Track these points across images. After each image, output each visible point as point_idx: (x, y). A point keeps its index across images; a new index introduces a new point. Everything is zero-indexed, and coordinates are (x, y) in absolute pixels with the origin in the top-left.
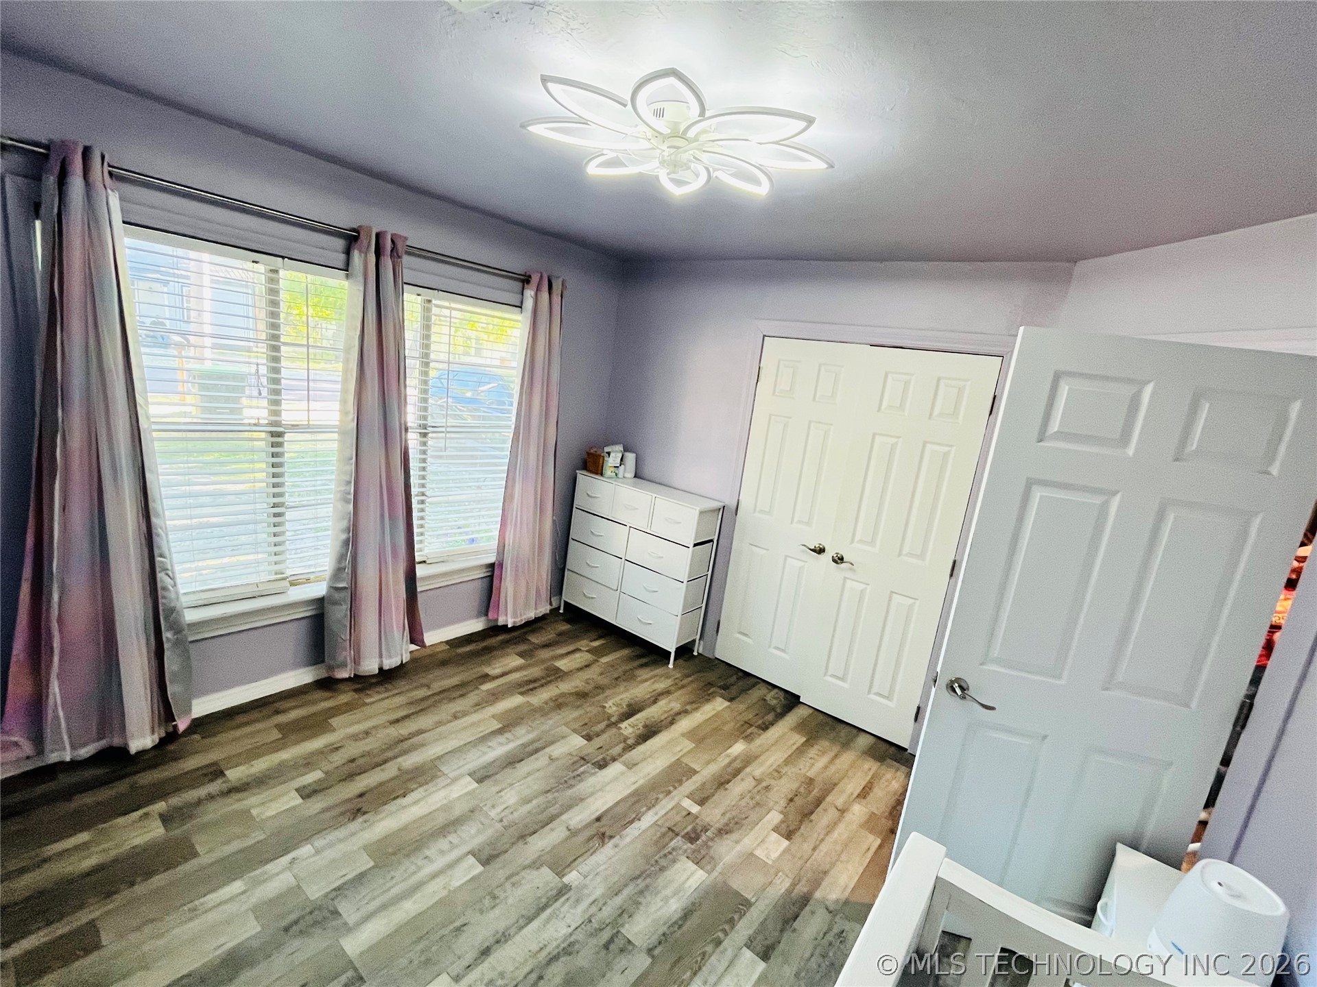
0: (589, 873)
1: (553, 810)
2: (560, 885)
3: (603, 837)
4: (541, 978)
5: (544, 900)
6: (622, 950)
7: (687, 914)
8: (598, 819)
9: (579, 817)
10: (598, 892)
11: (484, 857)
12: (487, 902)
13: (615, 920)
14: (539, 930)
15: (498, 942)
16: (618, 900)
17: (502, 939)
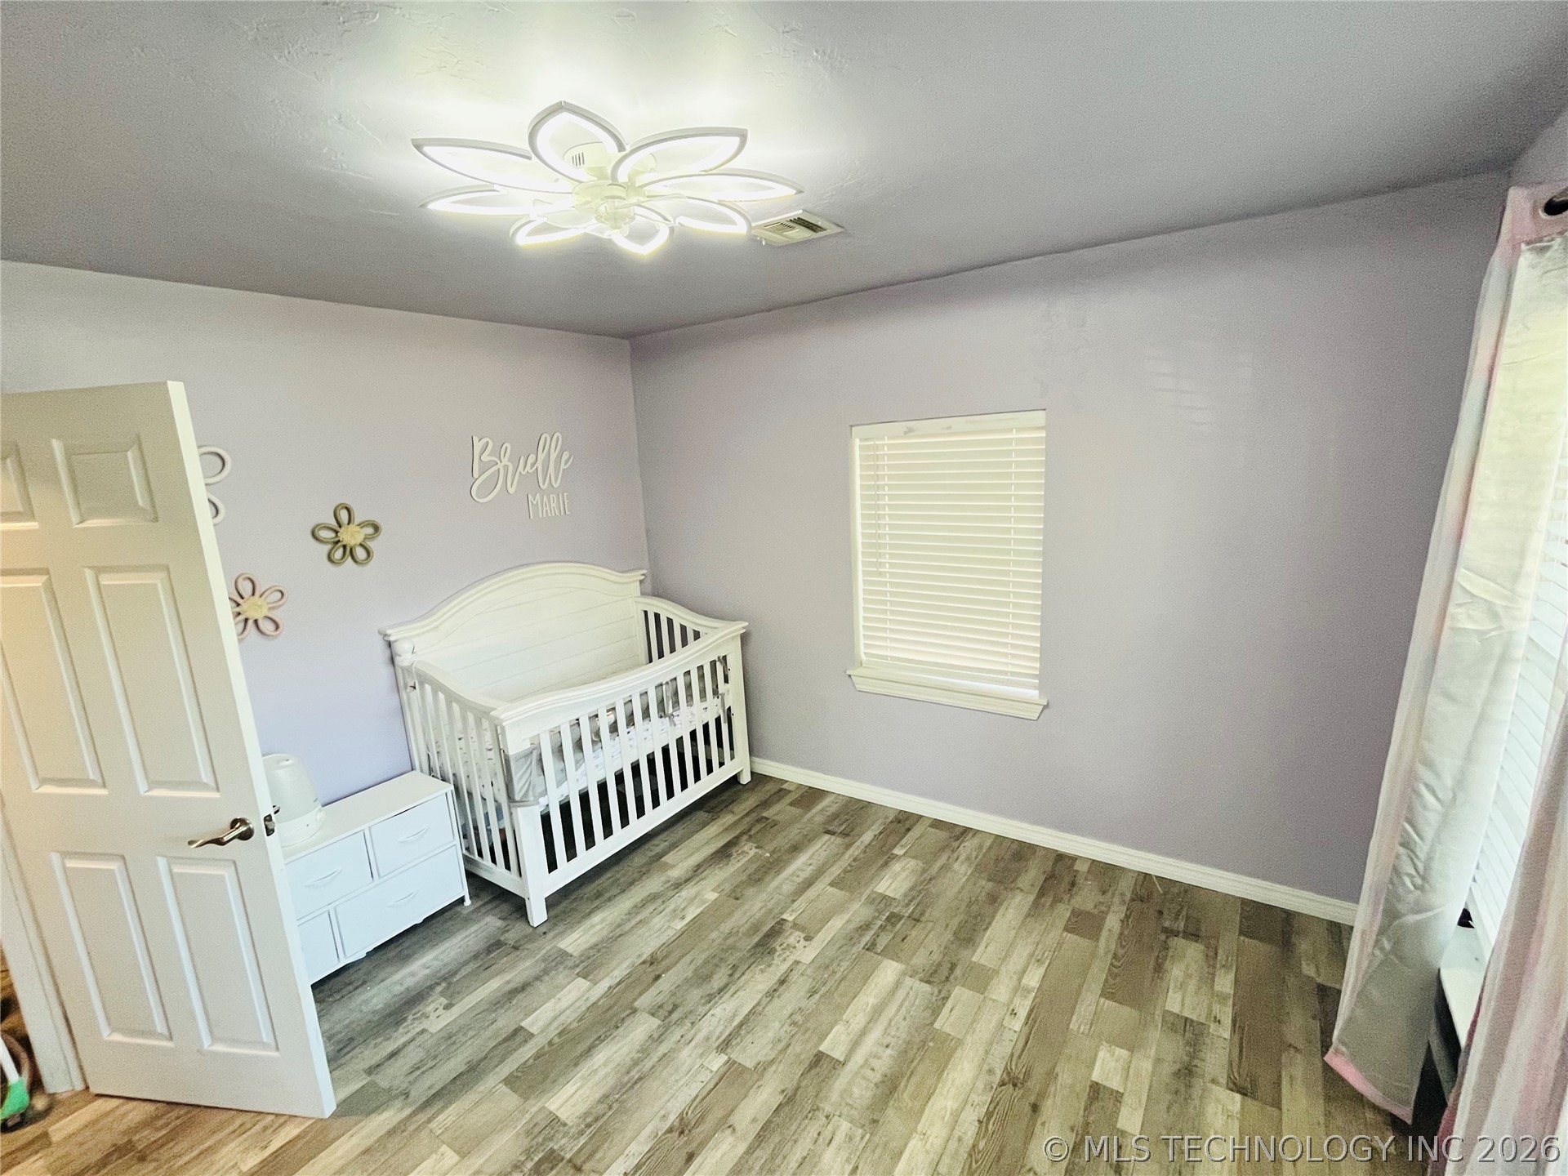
0: (698, 1072)
2: (729, 1050)
3: (681, 1127)
4: (731, 975)
5: (743, 1032)
6: (661, 1007)
7: (588, 1052)
9: (721, 1153)
10: (685, 1053)
11: (825, 1063)
12: (799, 1018)
13: (666, 1030)
14: (742, 1005)
15: (775, 990)
16: (663, 1049)
17: (772, 993)
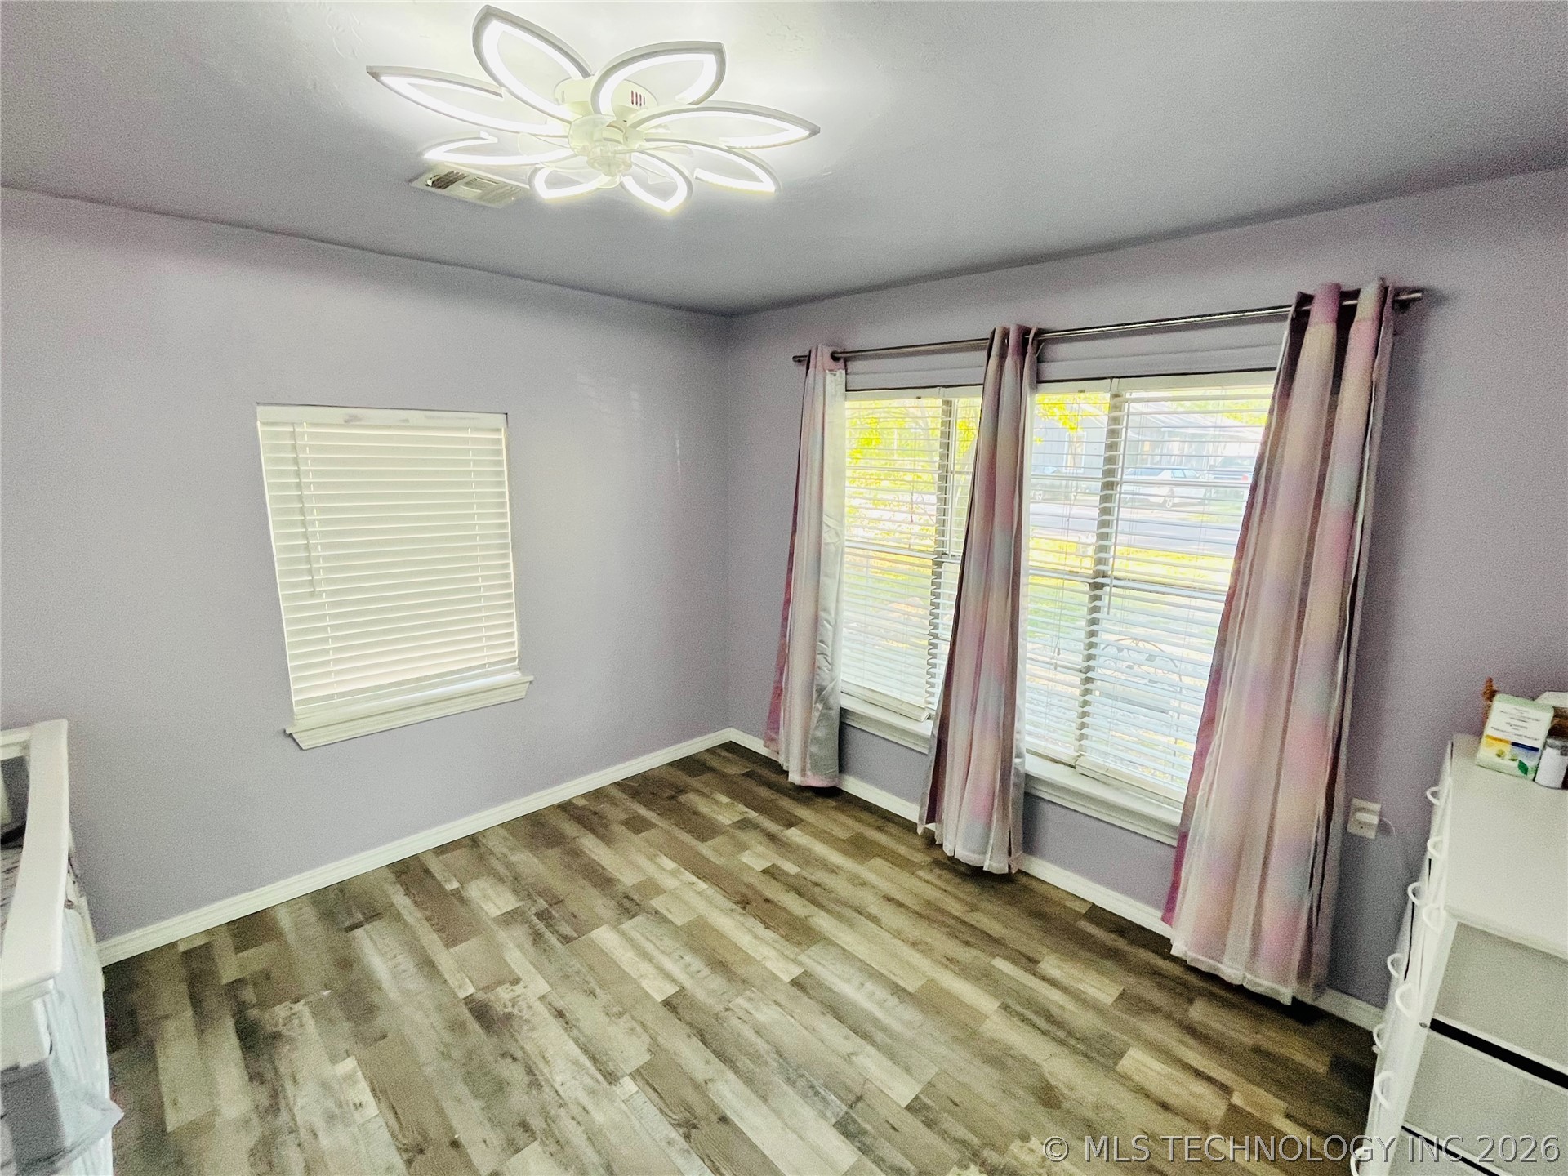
0: (630, 1105)
1: (744, 1063)
2: (620, 1073)
3: (688, 1126)
4: (514, 1060)
5: (603, 1058)
6: (510, 1141)
8: (724, 1119)
9: (729, 1093)
10: (599, 1117)
11: (675, 1001)
12: (615, 1010)
13: (553, 1135)
14: (569, 1056)
15: (567, 1022)
16: (580, 1141)
17: (569, 1025)
